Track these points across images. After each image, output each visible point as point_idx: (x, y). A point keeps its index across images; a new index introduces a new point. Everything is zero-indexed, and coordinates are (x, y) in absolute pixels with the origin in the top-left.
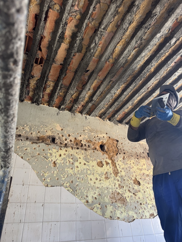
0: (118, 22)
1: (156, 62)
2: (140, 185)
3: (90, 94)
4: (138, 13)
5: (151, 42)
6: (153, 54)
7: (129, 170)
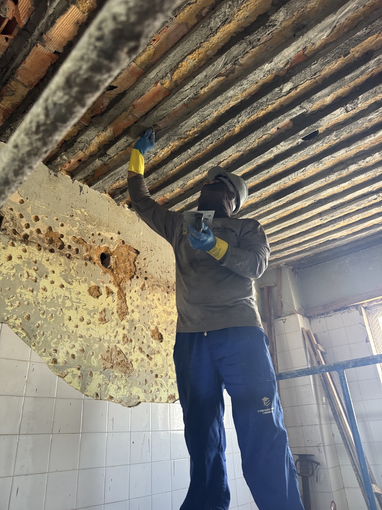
0: (204, 8)
1: (248, 117)
2: (162, 342)
3: (103, 139)
4: (244, 7)
5: (251, 75)
6: (248, 98)
7: (148, 312)
